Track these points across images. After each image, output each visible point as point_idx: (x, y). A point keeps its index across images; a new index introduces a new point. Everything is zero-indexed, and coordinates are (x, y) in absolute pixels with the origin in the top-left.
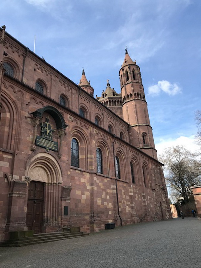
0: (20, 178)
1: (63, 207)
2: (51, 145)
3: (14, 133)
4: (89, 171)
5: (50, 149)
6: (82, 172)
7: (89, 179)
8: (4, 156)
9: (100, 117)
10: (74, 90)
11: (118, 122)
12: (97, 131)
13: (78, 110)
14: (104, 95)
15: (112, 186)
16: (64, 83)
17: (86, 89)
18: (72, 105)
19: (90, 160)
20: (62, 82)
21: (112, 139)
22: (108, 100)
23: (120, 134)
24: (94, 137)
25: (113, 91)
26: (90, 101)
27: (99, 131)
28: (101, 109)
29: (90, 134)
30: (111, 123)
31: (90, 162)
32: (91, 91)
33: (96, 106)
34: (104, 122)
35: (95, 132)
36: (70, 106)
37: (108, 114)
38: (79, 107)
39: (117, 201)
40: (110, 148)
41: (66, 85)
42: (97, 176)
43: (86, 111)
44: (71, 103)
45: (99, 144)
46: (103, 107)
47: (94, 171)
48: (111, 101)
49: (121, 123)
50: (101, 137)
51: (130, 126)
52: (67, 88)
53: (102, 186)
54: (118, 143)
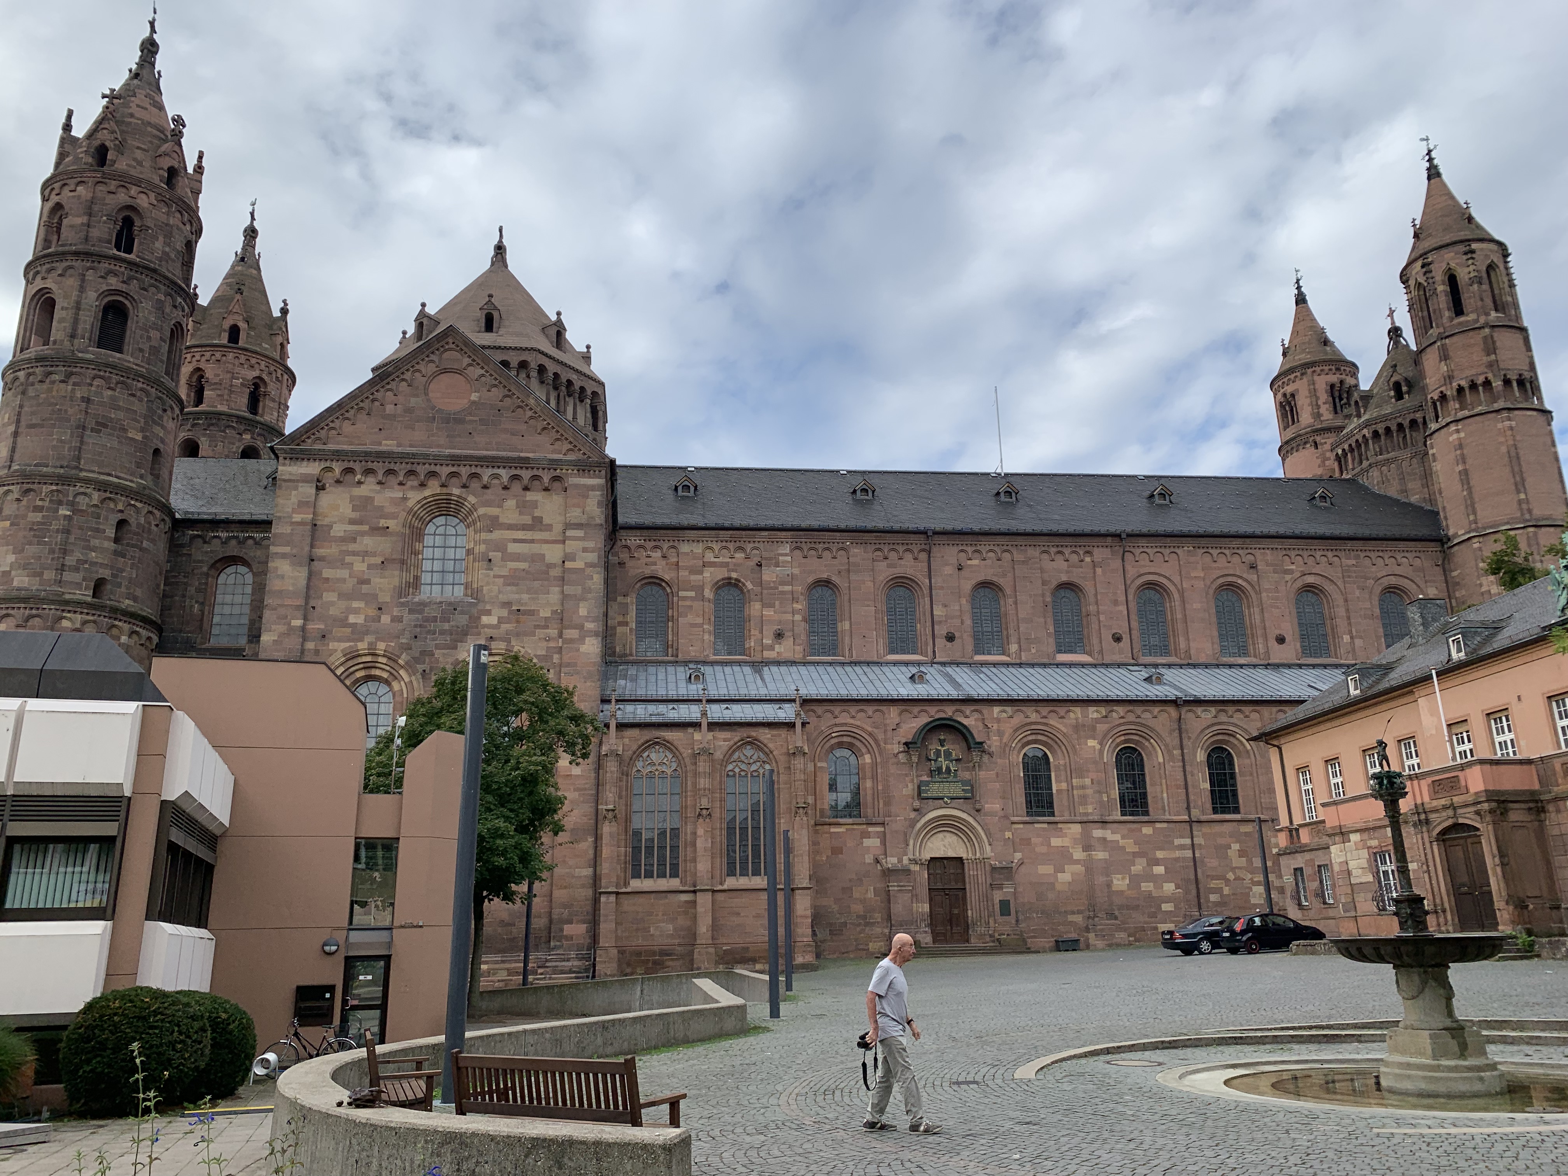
0: (900, 861)
1: (997, 901)
2: (956, 790)
3: (880, 788)
4: (1079, 818)
5: (952, 799)
6: (1054, 826)
7: (1079, 836)
8: (870, 829)
9: (1240, 581)
10: (1101, 549)
11: (1362, 555)
12: (1103, 710)
13: (1123, 608)
14: (1360, 404)
15: (1177, 842)
16: (1060, 549)
17: (1305, 379)
18: (1097, 603)
19: (1081, 792)
20: (1053, 550)
21: (1172, 711)
22: (1365, 431)
23: (1376, 602)
24: (1090, 730)
25: (1393, 379)
26: (1178, 551)
27: (1109, 708)
28: (1239, 551)
29: (1077, 728)
30: (1310, 579)
31: (1080, 796)
32: (1334, 378)
33: (1215, 552)
34: (1264, 595)
35: (1095, 715)
36: (1092, 608)
37: (1288, 552)
38: (1131, 592)
39: (1192, 877)
40: (1168, 740)
41: (1067, 551)
42: (1109, 825)
43: (1165, 590)
44: (1092, 599)
45: (1123, 738)
46: (1248, 540)
47: (1091, 818)
48: (1381, 431)
49: (1381, 554)
50: (1122, 721)
51: (1450, 544)
52: (1074, 558)
53: (1130, 846)
54: (1209, 711)
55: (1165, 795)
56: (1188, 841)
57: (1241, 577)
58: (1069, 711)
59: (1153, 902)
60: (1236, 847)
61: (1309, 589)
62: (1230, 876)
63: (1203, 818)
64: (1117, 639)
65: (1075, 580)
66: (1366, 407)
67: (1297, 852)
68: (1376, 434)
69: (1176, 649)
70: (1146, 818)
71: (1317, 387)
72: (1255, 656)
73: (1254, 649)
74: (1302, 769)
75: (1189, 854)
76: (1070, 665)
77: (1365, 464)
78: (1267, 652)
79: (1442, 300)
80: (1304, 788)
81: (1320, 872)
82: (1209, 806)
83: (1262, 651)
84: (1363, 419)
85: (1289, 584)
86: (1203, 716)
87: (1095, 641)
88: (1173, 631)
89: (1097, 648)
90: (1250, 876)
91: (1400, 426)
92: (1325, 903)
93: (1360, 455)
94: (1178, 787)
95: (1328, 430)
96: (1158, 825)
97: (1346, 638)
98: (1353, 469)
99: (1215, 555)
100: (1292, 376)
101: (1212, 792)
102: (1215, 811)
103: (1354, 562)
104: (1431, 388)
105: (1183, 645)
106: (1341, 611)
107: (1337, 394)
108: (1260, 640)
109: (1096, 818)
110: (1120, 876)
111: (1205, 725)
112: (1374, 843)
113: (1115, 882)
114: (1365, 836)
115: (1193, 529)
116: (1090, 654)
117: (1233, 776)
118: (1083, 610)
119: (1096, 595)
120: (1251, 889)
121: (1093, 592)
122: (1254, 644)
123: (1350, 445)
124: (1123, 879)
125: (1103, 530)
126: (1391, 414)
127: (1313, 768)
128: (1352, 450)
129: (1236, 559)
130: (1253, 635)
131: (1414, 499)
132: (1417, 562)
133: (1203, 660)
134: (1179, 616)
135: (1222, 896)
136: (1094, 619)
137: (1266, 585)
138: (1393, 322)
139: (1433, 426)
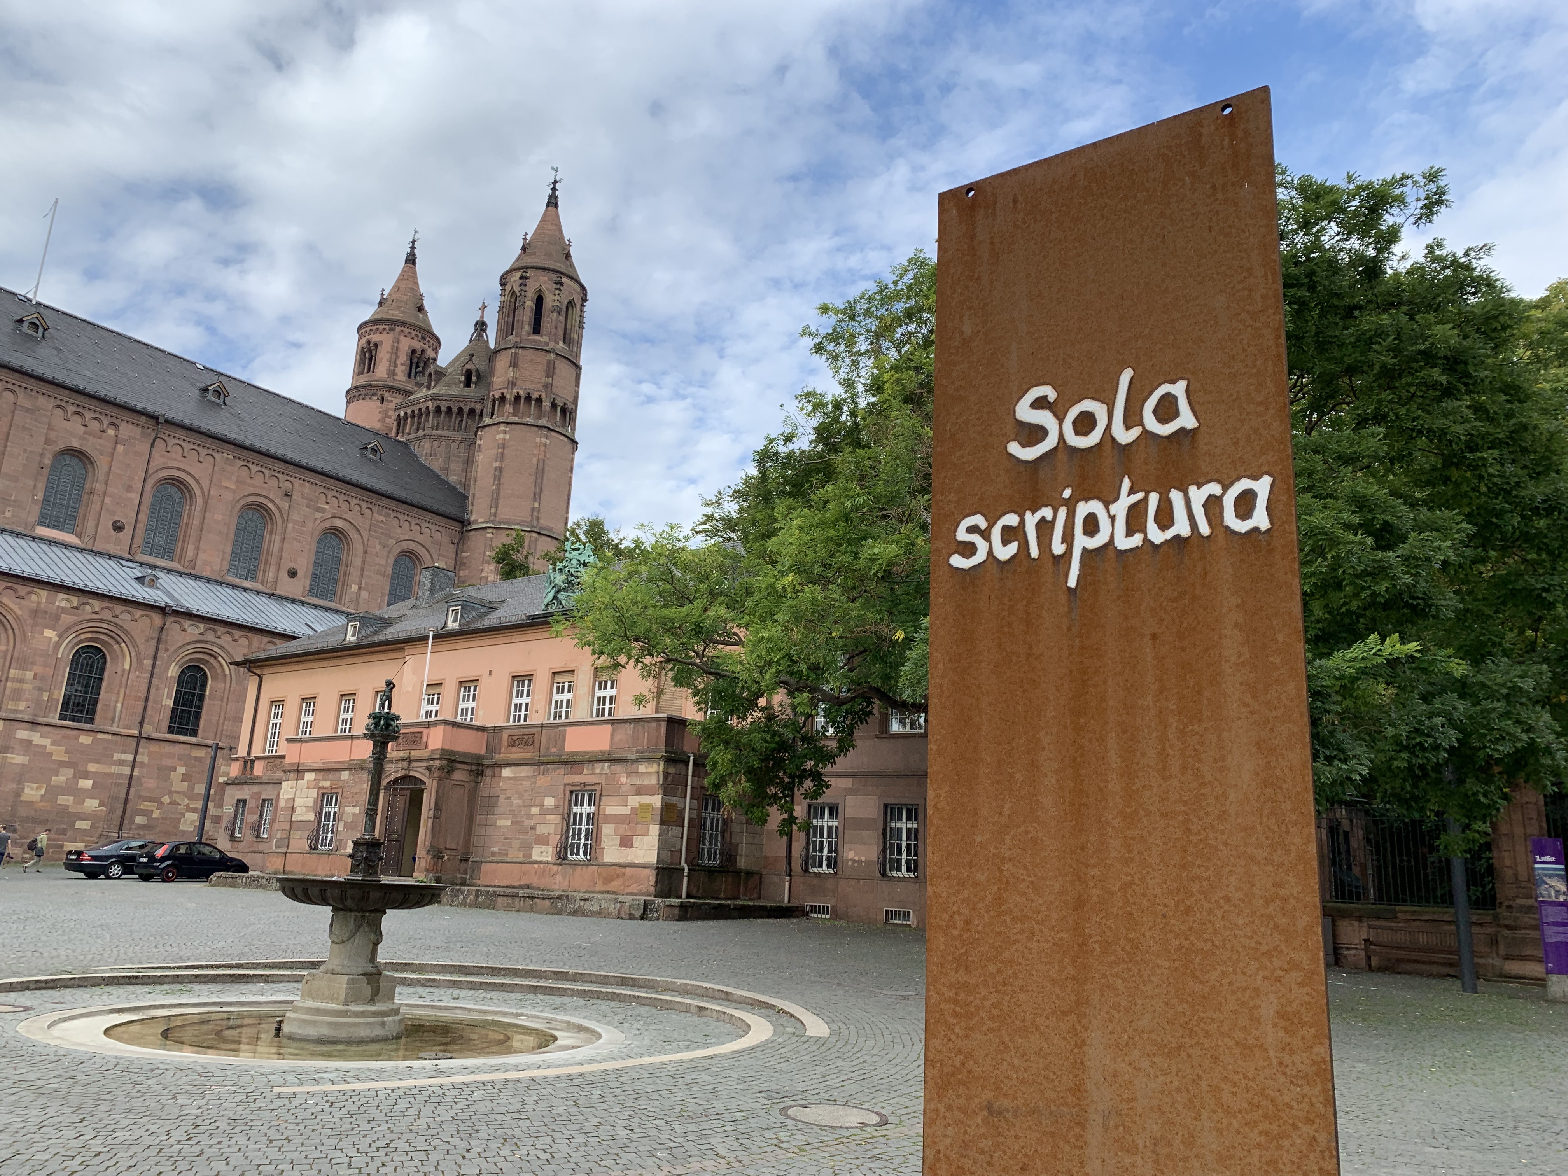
4: (4, 715)
9: (270, 505)
10: (130, 426)
11: (393, 514)
12: (75, 600)
13: (135, 497)
14: (433, 377)
15: (116, 756)
16: (80, 410)
17: (392, 335)
18: (106, 483)
19: (17, 685)
20: (71, 409)
21: (157, 619)
22: (430, 403)
23: (391, 561)
24: (53, 620)
25: (467, 366)
26: (217, 456)
27: (84, 600)
28: (280, 476)
29: (35, 613)
30: (339, 523)
31: (14, 690)
32: (418, 345)
33: (254, 468)
34: (290, 525)
35: (63, 604)
36: (99, 487)
37: (326, 491)
38: (151, 482)
39: (123, 795)
40: (142, 647)
41: (88, 415)
42: (39, 728)
43: (189, 491)
44: (102, 477)
45: (89, 635)
46: (291, 467)
47: (20, 716)
48: (443, 409)
49: (409, 519)
50: (95, 616)
51: (469, 528)
52: (95, 425)
53: (59, 754)
54: (197, 627)
55: (119, 705)
56: (130, 757)
57: (272, 501)
58: (32, 592)
59: (68, 817)
60: (181, 770)
61: (335, 532)
62: (166, 799)
63: (155, 735)
64: (118, 527)
65: (88, 449)
66: (437, 382)
67: (246, 783)
68: (438, 410)
69: (181, 556)
70: (87, 726)
71: (400, 346)
72: (262, 583)
73: (264, 576)
74: (278, 703)
75: (127, 771)
76: (51, 542)
77: (421, 433)
78: (276, 582)
79: (526, 315)
80: (273, 721)
81: (263, 806)
82: (165, 724)
83: (270, 580)
84: (431, 392)
85: (318, 522)
86: (189, 630)
87: (91, 523)
88: (185, 536)
89: (90, 530)
90: (186, 802)
91: (460, 410)
92: (258, 837)
93: (419, 423)
94: (138, 699)
95: (398, 390)
96: (100, 736)
97: (355, 588)
98: (409, 434)
99: (253, 472)
100: (381, 327)
101: (174, 710)
102: (171, 730)
103: (383, 519)
104: (495, 387)
105: (190, 554)
106: (357, 562)
107: (415, 360)
108: (273, 568)
109: (26, 717)
110: (35, 785)
111: (188, 640)
112: (327, 784)
113: (27, 791)
114: (320, 776)
115: (240, 438)
116: (79, 536)
117: (201, 698)
118: (87, 486)
119: (108, 474)
120: (184, 815)
121: (105, 468)
122: (264, 571)
123: (413, 411)
124: (38, 789)
125: (140, 406)
126: (457, 396)
127: (287, 704)
128: (413, 416)
129: (273, 483)
130: (266, 560)
131: (452, 479)
132: (437, 536)
133: (207, 573)
134: (196, 522)
135: (150, 818)
136: (96, 499)
137: (295, 516)
138: (482, 317)
139: (487, 421)
